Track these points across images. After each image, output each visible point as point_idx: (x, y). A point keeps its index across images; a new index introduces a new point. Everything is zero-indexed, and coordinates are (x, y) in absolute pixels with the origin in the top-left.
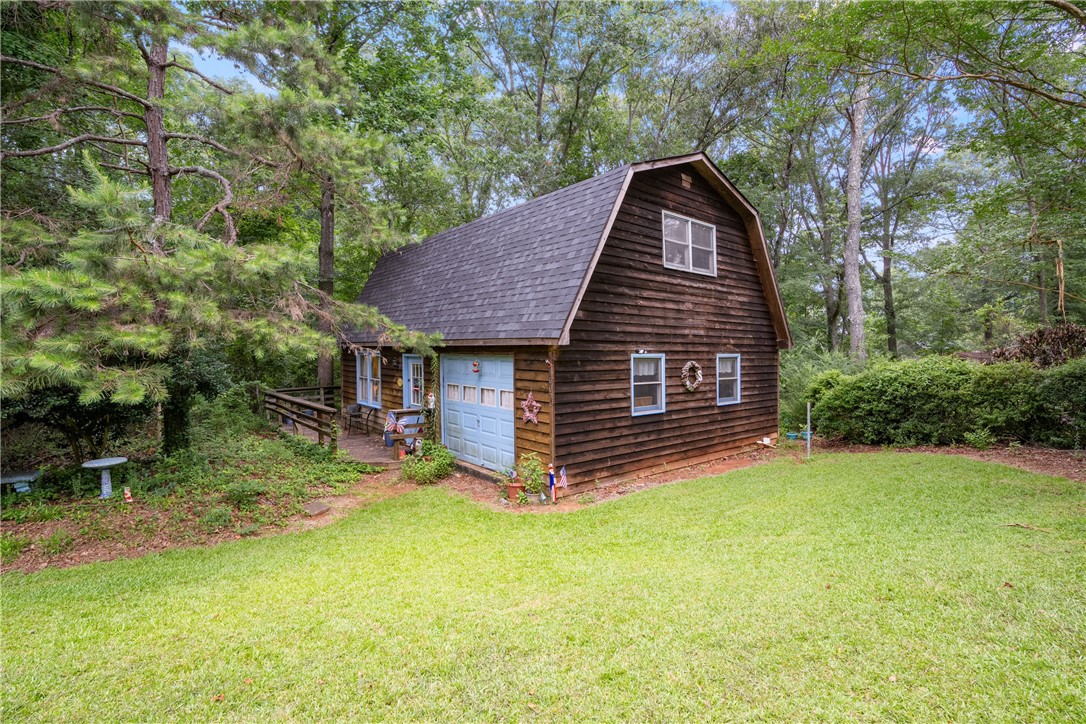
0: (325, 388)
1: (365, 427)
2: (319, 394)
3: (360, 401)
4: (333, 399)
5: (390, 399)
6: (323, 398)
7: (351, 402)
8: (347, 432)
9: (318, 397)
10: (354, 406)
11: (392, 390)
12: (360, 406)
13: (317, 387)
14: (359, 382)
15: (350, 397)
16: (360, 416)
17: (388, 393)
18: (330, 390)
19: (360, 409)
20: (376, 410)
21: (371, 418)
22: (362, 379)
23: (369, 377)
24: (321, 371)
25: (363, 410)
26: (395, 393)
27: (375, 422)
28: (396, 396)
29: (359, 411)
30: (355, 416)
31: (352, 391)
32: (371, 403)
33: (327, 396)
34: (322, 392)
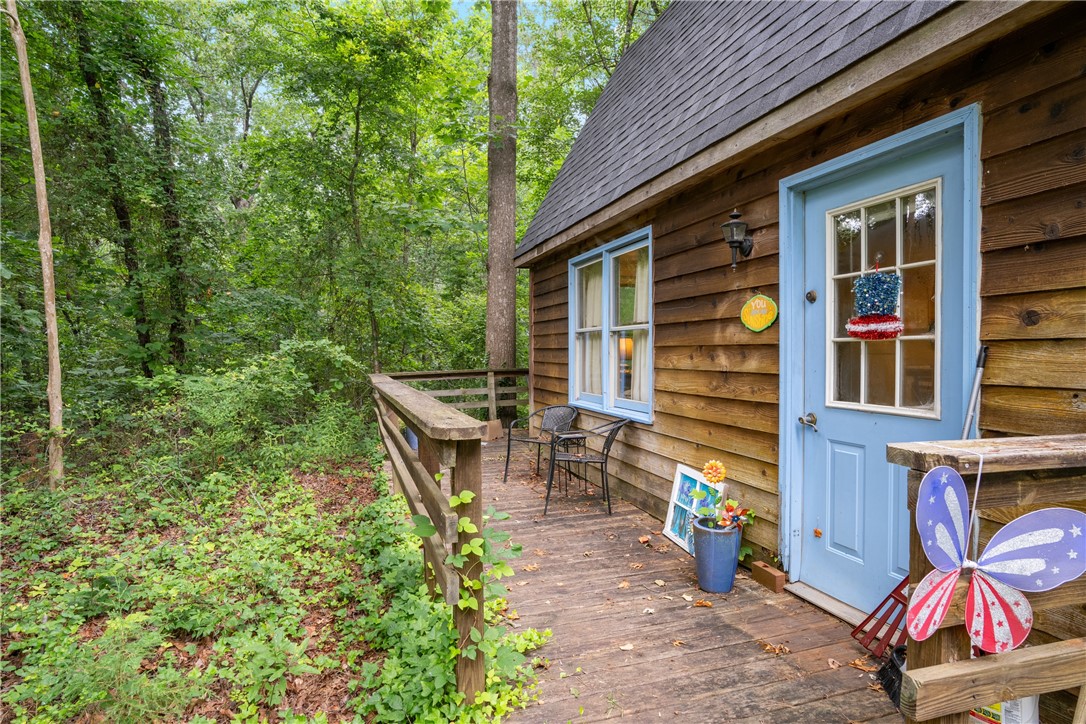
0: (496, 373)
1: (594, 476)
2: (485, 385)
3: (576, 397)
4: (514, 396)
5: (700, 386)
6: (492, 394)
7: (554, 401)
8: (542, 488)
9: (482, 391)
10: (561, 411)
11: (710, 350)
12: (577, 413)
13: (484, 369)
14: (574, 346)
15: (551, 388)
16: (578, 443)
17: (685, 363)
18: (509, 376)
19: (577, 420)
20: (631, 425)
21: (616, 451)
22: (581, 335)
23: (606, 324)
24: (491, 336)
25: (587, 424)
26: (723, 362)
27: (627, 465)
28: (726, 375)
29: (575, 426)
30: (567, 444)
31: (554, 372)
32: (611, 403)
33: (502, 390)
34: (491, 380)
